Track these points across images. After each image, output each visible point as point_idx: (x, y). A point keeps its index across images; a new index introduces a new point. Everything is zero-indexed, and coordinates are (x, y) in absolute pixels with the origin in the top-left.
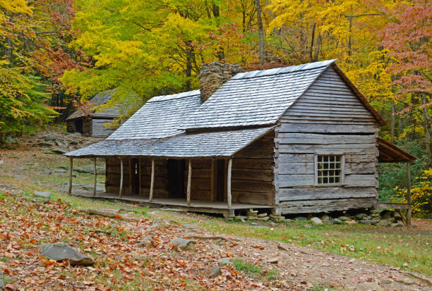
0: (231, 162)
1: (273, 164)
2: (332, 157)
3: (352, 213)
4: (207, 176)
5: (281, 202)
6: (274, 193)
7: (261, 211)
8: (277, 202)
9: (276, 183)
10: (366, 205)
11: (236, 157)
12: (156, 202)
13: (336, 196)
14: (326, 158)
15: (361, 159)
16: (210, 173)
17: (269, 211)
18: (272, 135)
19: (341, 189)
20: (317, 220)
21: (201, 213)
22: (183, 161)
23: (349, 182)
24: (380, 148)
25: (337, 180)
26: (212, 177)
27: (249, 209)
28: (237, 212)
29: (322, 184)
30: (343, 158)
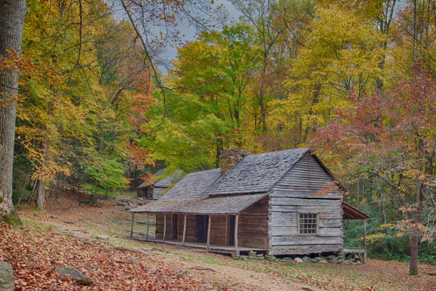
0: (237, 217)
1: (268, 219)
2: (310, 215)
3: (325, 254)
4: (222, 227)
5: (273, 246)
6: (268, 240)
7: (258, 252)
8: (270, 246)
9: (269, 232)
10: (335, 250)
11: (242, 214)
12: (187, 244)
13: (312, 242)
14: (306, 215)
15: (331, 216)
16: (224, 225)
17: (265, 253)
18: (267, 198)
19: (317, 238)
20: (298, 260)
21: (216, 253)
22: (207, 216)
23: (322, 232)
24: (344, 209)
25: (314, 231)
26: (226, 227)
27: (250, 251)
28: (242, 253)
29: (303, 234)
30: (318, 216)
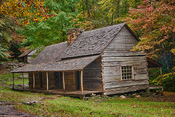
0: (82, 72)
1: (102, 71)
2: (128, 67)
3: (138, 92)
5: (106, 89)
6: (103, 85)
7: (97, 94)
8: (104, 89)
9: (103, 80)
10: (144, 88)
11: (85, 69)
13: (131, 84)
14: (125, 67)
15: (140, 67)
16: (73, 77)
17: (101, 94)
18: (100, 58)
19: (133, 81)
20: (123, 97)
23: (137, 77)
24: (148, 62)
25: (131, 77)
27: (91, 94)
28: (87, 95)
29: (124, 80)
30: (133, 67)
